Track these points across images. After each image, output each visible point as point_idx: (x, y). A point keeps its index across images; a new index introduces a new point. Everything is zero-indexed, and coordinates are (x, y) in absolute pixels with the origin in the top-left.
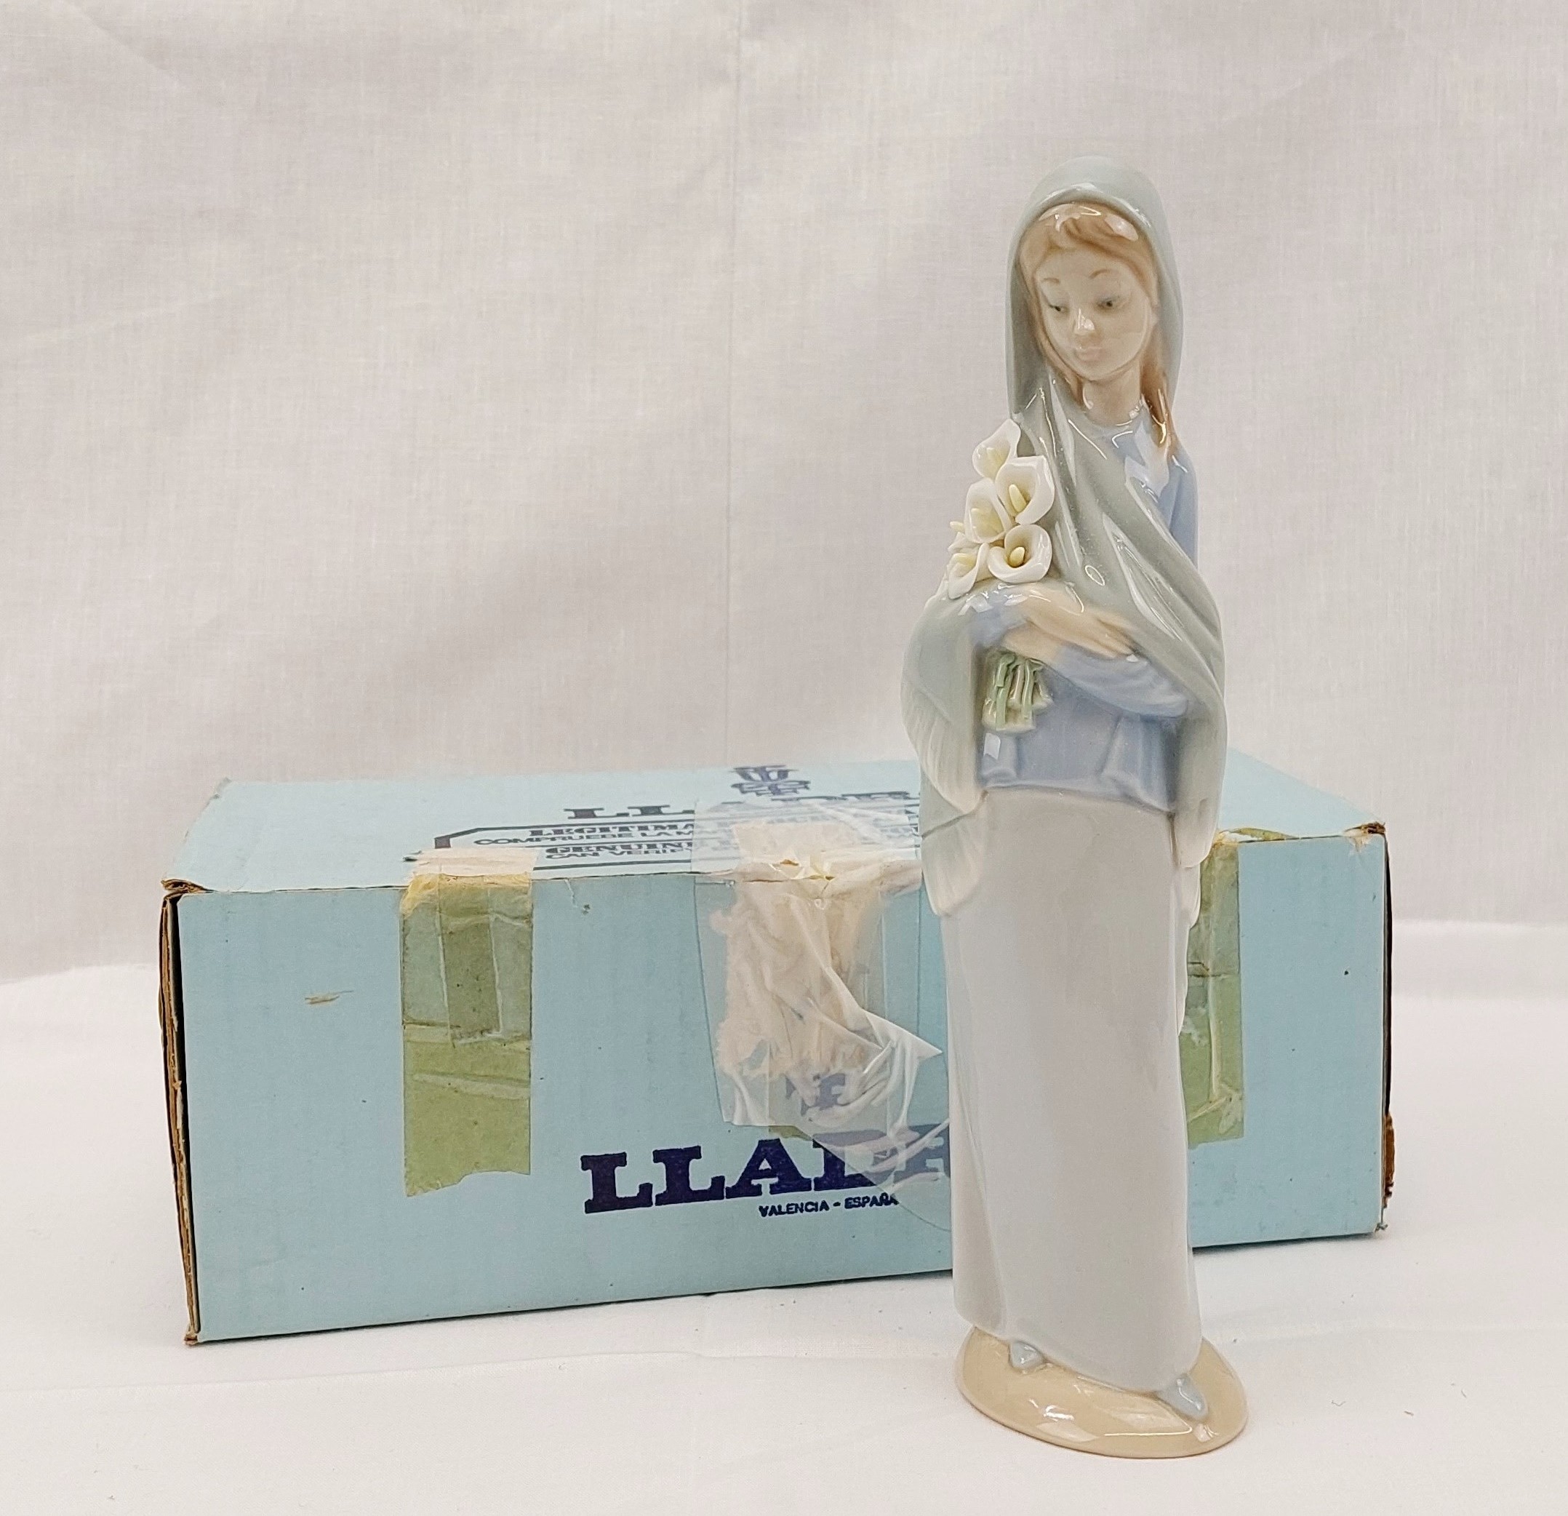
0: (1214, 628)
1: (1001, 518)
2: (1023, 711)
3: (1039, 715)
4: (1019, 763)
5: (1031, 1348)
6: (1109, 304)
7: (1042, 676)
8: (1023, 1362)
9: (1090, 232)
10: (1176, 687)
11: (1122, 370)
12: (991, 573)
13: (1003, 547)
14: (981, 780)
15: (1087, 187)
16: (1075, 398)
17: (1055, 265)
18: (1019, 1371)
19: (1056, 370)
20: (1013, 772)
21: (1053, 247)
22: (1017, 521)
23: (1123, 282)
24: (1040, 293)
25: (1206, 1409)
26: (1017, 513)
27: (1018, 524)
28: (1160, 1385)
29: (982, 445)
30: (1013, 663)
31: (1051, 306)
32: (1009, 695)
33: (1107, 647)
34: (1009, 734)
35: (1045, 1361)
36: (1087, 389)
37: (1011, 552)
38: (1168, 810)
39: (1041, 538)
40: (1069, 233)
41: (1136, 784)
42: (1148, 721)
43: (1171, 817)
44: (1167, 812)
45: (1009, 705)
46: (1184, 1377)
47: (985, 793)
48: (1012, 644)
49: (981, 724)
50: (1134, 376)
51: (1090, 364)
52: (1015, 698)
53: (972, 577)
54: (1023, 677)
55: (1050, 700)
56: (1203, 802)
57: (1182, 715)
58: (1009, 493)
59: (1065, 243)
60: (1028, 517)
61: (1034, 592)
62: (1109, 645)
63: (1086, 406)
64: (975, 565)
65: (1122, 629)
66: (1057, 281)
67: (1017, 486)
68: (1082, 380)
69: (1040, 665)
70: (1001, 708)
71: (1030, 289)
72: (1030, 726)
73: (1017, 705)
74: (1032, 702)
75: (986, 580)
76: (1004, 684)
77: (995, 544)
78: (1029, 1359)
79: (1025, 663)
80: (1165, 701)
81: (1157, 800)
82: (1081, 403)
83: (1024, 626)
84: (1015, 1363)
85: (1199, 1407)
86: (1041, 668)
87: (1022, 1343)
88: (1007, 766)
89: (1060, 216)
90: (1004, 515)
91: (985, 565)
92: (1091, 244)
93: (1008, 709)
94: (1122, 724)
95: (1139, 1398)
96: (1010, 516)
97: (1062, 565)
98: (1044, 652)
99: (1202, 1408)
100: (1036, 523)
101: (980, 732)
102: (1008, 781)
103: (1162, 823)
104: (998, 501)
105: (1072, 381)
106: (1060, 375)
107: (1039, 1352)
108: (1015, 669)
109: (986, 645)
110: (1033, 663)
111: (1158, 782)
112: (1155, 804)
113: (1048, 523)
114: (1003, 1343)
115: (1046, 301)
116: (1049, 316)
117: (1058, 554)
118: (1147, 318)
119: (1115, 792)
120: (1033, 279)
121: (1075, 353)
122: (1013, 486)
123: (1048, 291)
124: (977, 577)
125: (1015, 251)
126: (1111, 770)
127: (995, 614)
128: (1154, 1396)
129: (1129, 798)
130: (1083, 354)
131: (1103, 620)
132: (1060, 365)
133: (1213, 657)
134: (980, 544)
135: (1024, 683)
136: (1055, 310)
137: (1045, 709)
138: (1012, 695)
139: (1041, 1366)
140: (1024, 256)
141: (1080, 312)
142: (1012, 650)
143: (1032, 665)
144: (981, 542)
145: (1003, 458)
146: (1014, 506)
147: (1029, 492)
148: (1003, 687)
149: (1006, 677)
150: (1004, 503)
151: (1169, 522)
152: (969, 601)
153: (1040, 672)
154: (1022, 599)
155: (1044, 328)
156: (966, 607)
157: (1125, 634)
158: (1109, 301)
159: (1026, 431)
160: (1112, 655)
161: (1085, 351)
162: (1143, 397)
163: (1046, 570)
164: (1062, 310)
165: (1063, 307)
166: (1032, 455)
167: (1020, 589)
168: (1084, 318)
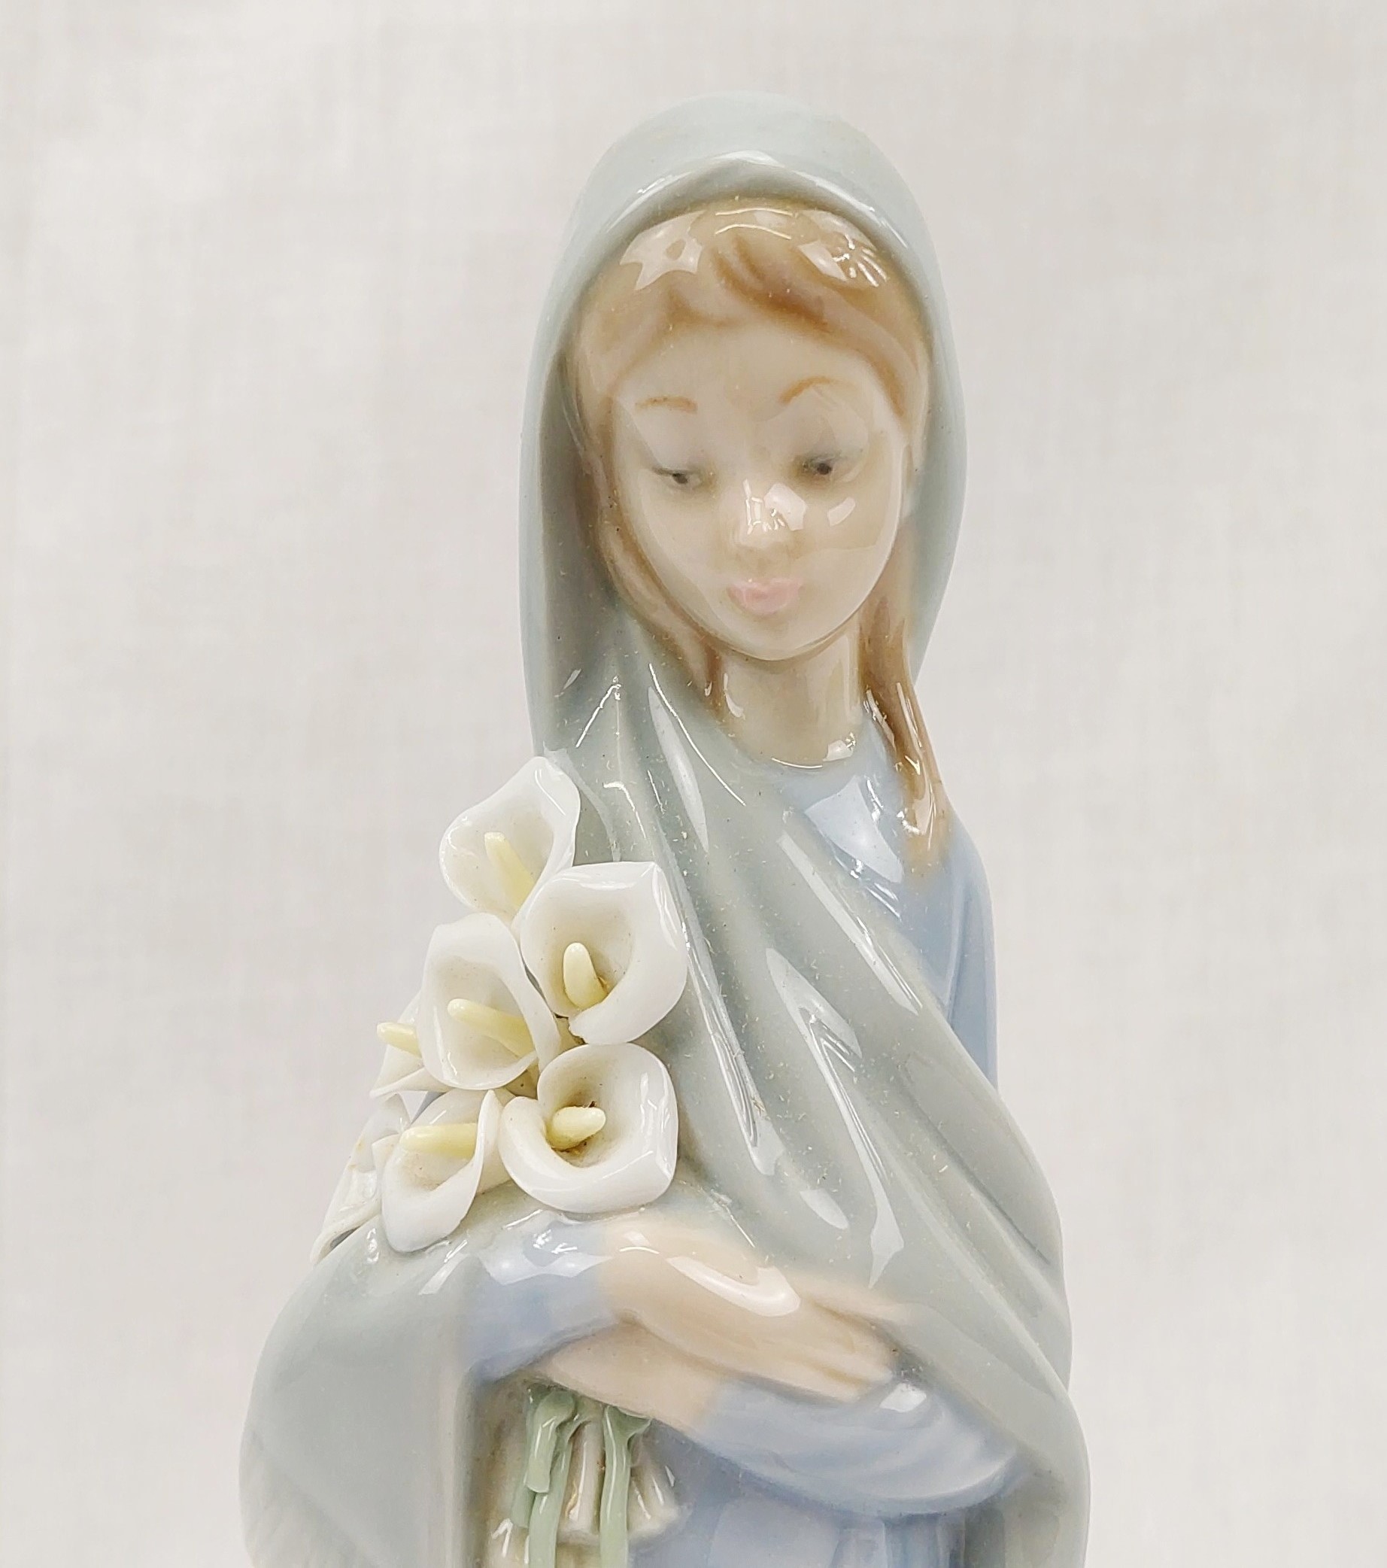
1: (529, 1020)
2: (605, 1549)
3: (645, 1553)
6: (825, 469)
7: (653, 1449)
9: (786, 277)
11: (821, 643)
12: (513, 1180)
13: (536, 1098)
16: (702, 696)
17: (682, 363)
19: (650, 627)
21: (681, 318)
22: (575, 1031)
24: (622, 436)
26: (577, 1008)
27: (580, 1041)
29: (465, 820)
30: (570, 1420)
31: (661, 472)
32: (564, 1510)
33: (839, 1375)
36: (733, 678)
37: (557, 1114)
39: (646, 1077)
48: (569, 1372)
51: (770, 622)
52: (580, 1517)
53: (465, 1184)
54: (598, 1458)
55: (674, 1512)
60: (610, 1023)
61: (640, 1238)
63: (731, 718)
64: (471, 1154)
65: (874, 1321)
66: (687, 405)
67: (584, 943)
68: (723, 655)
69: (644, 1425)
70: (543, 1541)
71: (594, 427)
73: (588, 1536)
75: (503, 1195)
76: (551, 1485)
77: (506, 1091)
79: (602, 1416)
82: (720, 708)
83: (607, 1329)
86: (642, 1429)
90: (538, 1014)
91: (495, 1156)
92: (784, 304)
93: (562, 1545)
96: (558, 1018)
97: (707, 1149)
98: (668, 1398)
100: (631, 1042)
104: (524, 978)
105: (696, 662)
106: (665, 645)
108: (577, 1437)
110: (626, 1417)
113: (667, 1043)
115: (646, 457)
116: (646, 497)
117: (690, 1117)
118: (899, 503)
120: (608, 405)
121: (732, 595)
123: (650, 432)
124: (478, 1188)
125: (559, 329)
127: (531, 1295)
130: (757, 596)
131: (826, 1302)
132: (667, 620)
134: (480, 1092)
135: (602, 1475)
136: (672, 481)
137: (660, 1536)
140: (588, 340)
141: (746, 487)
142: (571, 1386)
143: (621, 1423)
144: (480, 1086)
145: (535, 863)
146: (568, 991)
147: (612, 955)
148: (544, 1494)
149: (556, 1458)
150: (541, 986)
151: (946, 1002)
152: (452, 1259)
153: (645, 1435)
154: (600, 1260)
155: (624, 531)
156: (443, 1274)
157: (881, 1333)
158: (820, 460)
159: (587, 790)
160: (847, 1393)
161: (764, 589)
162: (869, 693)
163: (670, 1175)
164: (694, 480)
165: (697, 471)
166: (612, 861)
167: (595, 1228)
168: (763, 504)
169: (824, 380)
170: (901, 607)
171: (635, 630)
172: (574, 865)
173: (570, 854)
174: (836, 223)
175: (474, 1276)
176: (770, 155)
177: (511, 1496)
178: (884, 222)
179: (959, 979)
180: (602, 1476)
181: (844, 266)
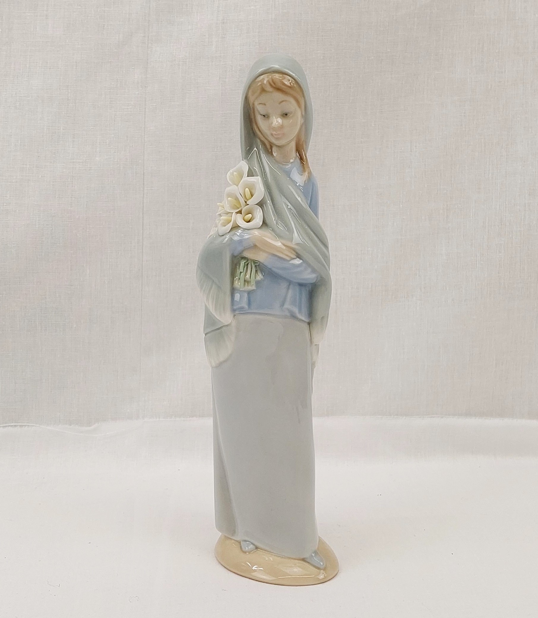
0: (326, 246)
1: (241, 202)
2: (251, 282)
3: (258, 283)
4: (249, 303)
5: (249, 543)
6: (286, 115)
7: (259, 267)
8: (247, 549)
9: (279, 85)
10: (314, 271)
11: (289, 142)
12: (238, 225)
13: (242, 214)
14: (233, 310)
15: (276, 66)
16: (269, 153)
17: (264, 98)
18: (245, 552)
19: (261, 141)
20: (246, 307)
21: (263, 90)
22: (247, 203)
23: (291, 105)
24: (256, 109)
25: (325, 565)
26: (248, 200)
27: (248, 205)
28: (306, 555)
29: (231, 171)
30: (246, 262)
31: (261, 115)
32: (245, 275)
33: (287, 256)
34: (245, 291)
35: (257, 548)
36: (274, 149)
37: (245, 216)
38: (308, 321)
39: (258, 210)
40: (271, 85)
41: (296, 310)
42: (301, 285)
43: (309, 324)
44: (308, 322)
45: (246, 279)
46: (316, 552)
47: (235, 316)
48: (246, 254)
49: (233, 287)
50: (293, 145)
51: (278, 139)
52: (248, 276)
53: (230, 226)
54: (251, 268)
55: (262, 277)
56: (323, 318)
57: (314, 283)
58: (245, 191)
59: (269, 88)
60: (252, 202)
61: (256, 233)
62: (287, 254)
63: (274, 156)
64: (231, 221)
65: (293, 248)
66: (265, 104)
67: (248, 189)
68: (272, 145)
69: (258, 263)
70: (242, 280)
71: (251, 107)
72: (254, 288)
73: (249, 279)
74: (255, 278)
75: (236, 227)
76: (244, 271)
77: (237, 213)
78: (249, 547)
79: (251, 262)
80: (309, 276)
81: (303, 317)
82: (272, 154)
83: (252, 247)
84: (244, 549)
85: (322, 564)
86: (258, 264)
87: (245, 541)
88: (244, 304)
89: (265, 79)
90: (242, 200)
91: (235, 221)
92: (279, 89)
93: (245, 281)
94: (291, 286)
95: (298, 561)
96: (245, 201)
97: (268, 221)
98: (261, 257)
99: (323, 564)
100: (256, 204)
101: (233, 290)
102: (245, 311)
103: (306, 326)
104: (240, 195)
105: (268, 147)
106: (263, 144)
107: (254, 545)
108: (247, 264)
109: (235, 255)
110: (255, 262)
111: (305, 309)
112: (303, 319)
113: (261, 204)
114: (237, 541)
115: (259, 112)
116: (259, 119)
117: (265, 217)
118: (300, 121)
119: (288, 314)
120: (253, 104)
121: (272, 135)
122: (247, 189)
123: (260, 108)
125: (246, 92)
126: (287, 306)
127: (240, 242)
128: (304, 560)
129: (293, 316)
130: (275, 135)
131: (286, 244)
132: (263, 139)
133: (326, 258)
134: (233, 213)
136: (263, 116)
137: (260, 281)
138: (247, 275)
139: (255, 550)
140: (250, 94)
141: (274, 117)
142: (247, 257)
143: (254, 263)
144: (232, 212)
145: (241, 177)
146: (247, 197)
147: (253, 191)
148: (242, 272)
149: (244, 267)
150: (242, 196)
151: (309, 204)
152: (228, 237)
153: (258, 265)
154: (251, 236)
155: (256, 124)
156: (227, 239)
157: (294, 250)
158: (286, 113)
159: (250, 166)
160: (288, 259)
161: (276, 134)
162: (297, 152)
163: (261, 224)
164: (266, 116)
165: (267, 115)
166: (253, 176)
167: (249, 231)
168: (276, 120)
169: (286, 101)
170: (303, 138)
171: (259, 141)
172: (248, 176)
173: (247, 175)
174: (289, 78)
175: (231, 239)
176: (278, 65)
177: (238, 272)
178: (297, 77)
179: (311, 200)
180: (251, 270)
181: (290, 83)
